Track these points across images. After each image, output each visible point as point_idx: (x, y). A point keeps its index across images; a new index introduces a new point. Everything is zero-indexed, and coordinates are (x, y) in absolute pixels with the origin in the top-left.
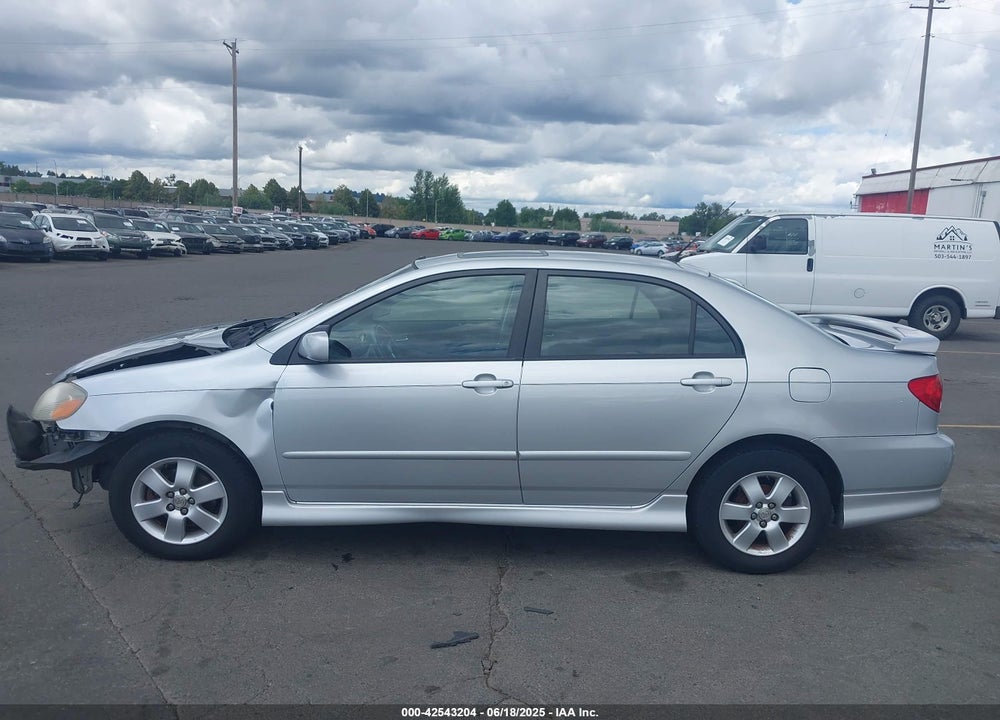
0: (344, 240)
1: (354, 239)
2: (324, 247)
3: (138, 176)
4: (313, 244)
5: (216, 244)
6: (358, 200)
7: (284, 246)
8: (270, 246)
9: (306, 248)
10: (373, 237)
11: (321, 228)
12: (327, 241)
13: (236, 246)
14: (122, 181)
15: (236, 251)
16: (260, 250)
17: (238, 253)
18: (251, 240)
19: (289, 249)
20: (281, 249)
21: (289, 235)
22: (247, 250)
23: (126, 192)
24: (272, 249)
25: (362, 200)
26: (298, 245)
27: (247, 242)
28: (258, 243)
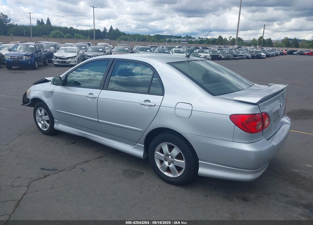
0: (273, 56)
1: (277, 55)
2: (264, 58)
3: (220, 37)
4: (259, 57)
5: (223, 57)
6: (291, 42)
7: (247, 58)
8: (242, 58)
9: (256, 58)
10: (286, 55)
11: (264, 52)
12: (265, 56)
13: (229, 58)
14: (216, 39)
15: (229, 59)
16: (238, 59)
17: (230, 60)
18: (235, 56)
19: (249, 59)
20: (246, 59)
21: (250, 54)
22: (232, 59)
23: (216, 42)
24: (243, 59)
25: (293, 42)
26: (253, 57)
27: (234, 56)
28: (237, 57)
